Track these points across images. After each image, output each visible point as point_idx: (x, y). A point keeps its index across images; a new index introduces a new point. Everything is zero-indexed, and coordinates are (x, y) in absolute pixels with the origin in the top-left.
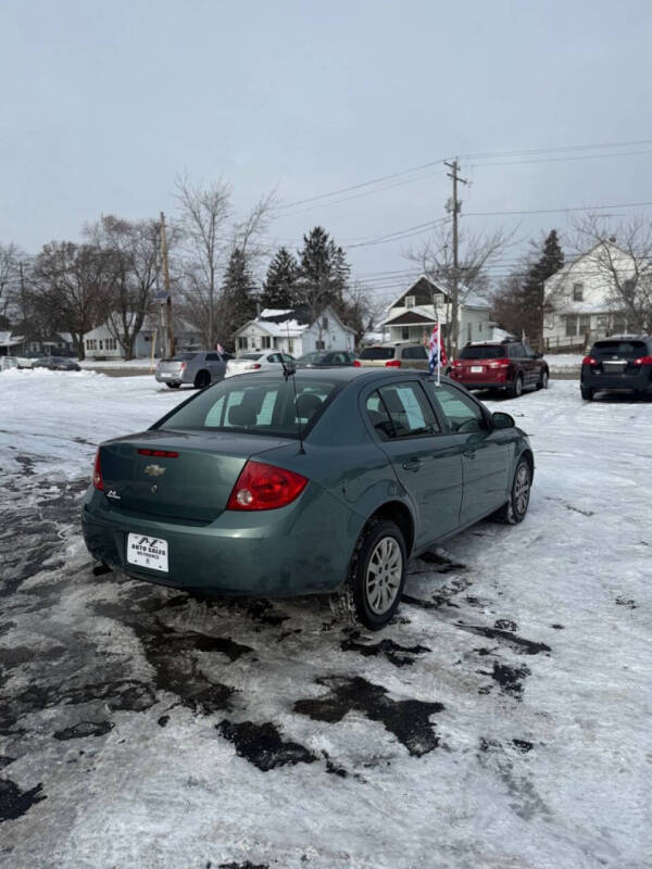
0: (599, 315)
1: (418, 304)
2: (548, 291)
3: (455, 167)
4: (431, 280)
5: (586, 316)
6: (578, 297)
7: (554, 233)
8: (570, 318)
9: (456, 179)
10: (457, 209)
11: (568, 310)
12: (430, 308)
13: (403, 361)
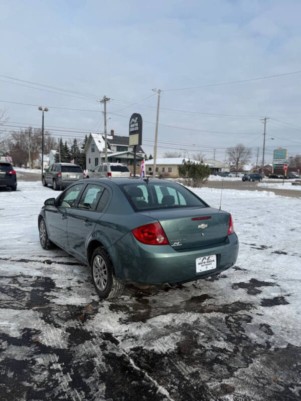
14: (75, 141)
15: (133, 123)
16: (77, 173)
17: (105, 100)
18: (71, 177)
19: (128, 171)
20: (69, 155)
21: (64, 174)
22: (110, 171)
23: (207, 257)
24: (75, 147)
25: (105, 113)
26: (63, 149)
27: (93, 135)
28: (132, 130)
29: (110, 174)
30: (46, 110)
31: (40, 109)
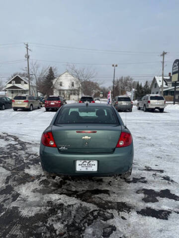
0: (67, 90)
1: (16, 83)
2: (54, 83)
3: (27, 45)
4: (20, 77)
5: (64, 90)
6: (61, 85)
7: (51, 68)
8: (60, 90)
9: (27, 49)
10: (28, 58)
11: (60, 89)
12: (20, 85)
13: (29, 100)
14: (147, 82)
15: (175, 66)
16: (127, 102)
17: (164, 54)
18: (123, 104)
19: (163, 99)
20: (142, 91)
21: (119, 102)
22: (149, 100)
23: (88, 161)
24: (146, 85)
25: (163, 62)
26: (139, 87)
27: (156, 77)
28: (174, 71)
29: (149, 102)
30: (116, 66)
31: (113, 66)
